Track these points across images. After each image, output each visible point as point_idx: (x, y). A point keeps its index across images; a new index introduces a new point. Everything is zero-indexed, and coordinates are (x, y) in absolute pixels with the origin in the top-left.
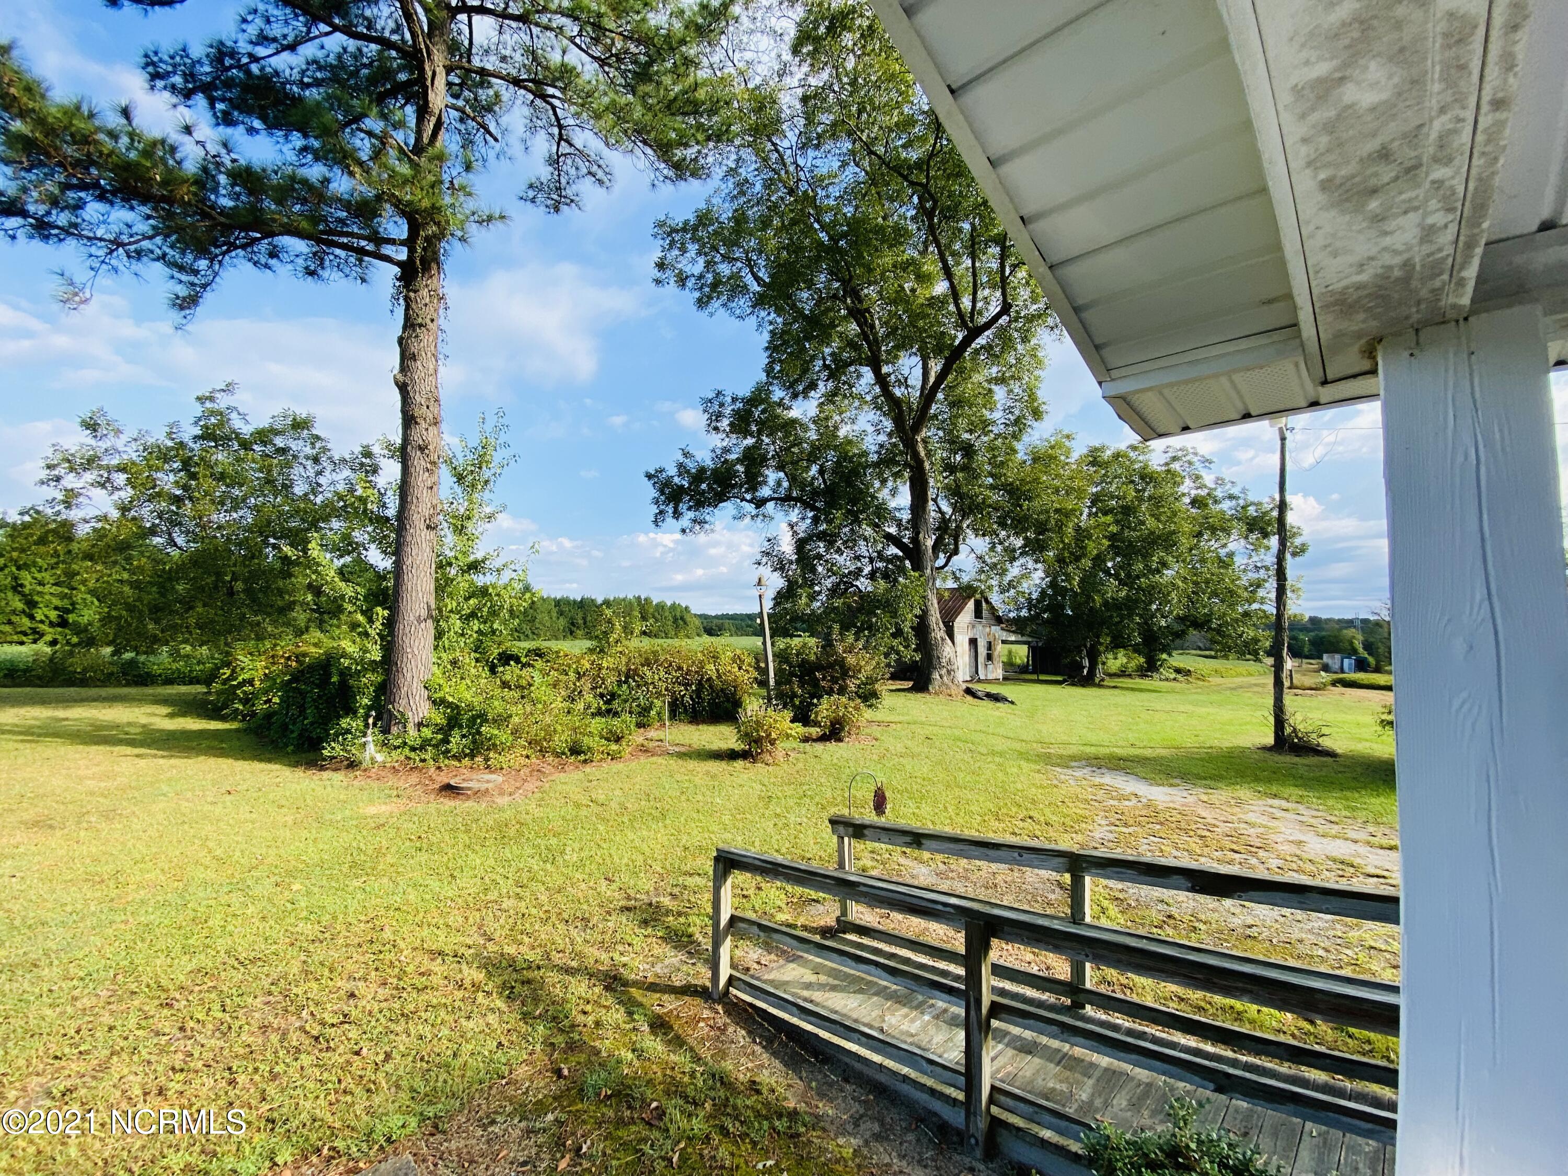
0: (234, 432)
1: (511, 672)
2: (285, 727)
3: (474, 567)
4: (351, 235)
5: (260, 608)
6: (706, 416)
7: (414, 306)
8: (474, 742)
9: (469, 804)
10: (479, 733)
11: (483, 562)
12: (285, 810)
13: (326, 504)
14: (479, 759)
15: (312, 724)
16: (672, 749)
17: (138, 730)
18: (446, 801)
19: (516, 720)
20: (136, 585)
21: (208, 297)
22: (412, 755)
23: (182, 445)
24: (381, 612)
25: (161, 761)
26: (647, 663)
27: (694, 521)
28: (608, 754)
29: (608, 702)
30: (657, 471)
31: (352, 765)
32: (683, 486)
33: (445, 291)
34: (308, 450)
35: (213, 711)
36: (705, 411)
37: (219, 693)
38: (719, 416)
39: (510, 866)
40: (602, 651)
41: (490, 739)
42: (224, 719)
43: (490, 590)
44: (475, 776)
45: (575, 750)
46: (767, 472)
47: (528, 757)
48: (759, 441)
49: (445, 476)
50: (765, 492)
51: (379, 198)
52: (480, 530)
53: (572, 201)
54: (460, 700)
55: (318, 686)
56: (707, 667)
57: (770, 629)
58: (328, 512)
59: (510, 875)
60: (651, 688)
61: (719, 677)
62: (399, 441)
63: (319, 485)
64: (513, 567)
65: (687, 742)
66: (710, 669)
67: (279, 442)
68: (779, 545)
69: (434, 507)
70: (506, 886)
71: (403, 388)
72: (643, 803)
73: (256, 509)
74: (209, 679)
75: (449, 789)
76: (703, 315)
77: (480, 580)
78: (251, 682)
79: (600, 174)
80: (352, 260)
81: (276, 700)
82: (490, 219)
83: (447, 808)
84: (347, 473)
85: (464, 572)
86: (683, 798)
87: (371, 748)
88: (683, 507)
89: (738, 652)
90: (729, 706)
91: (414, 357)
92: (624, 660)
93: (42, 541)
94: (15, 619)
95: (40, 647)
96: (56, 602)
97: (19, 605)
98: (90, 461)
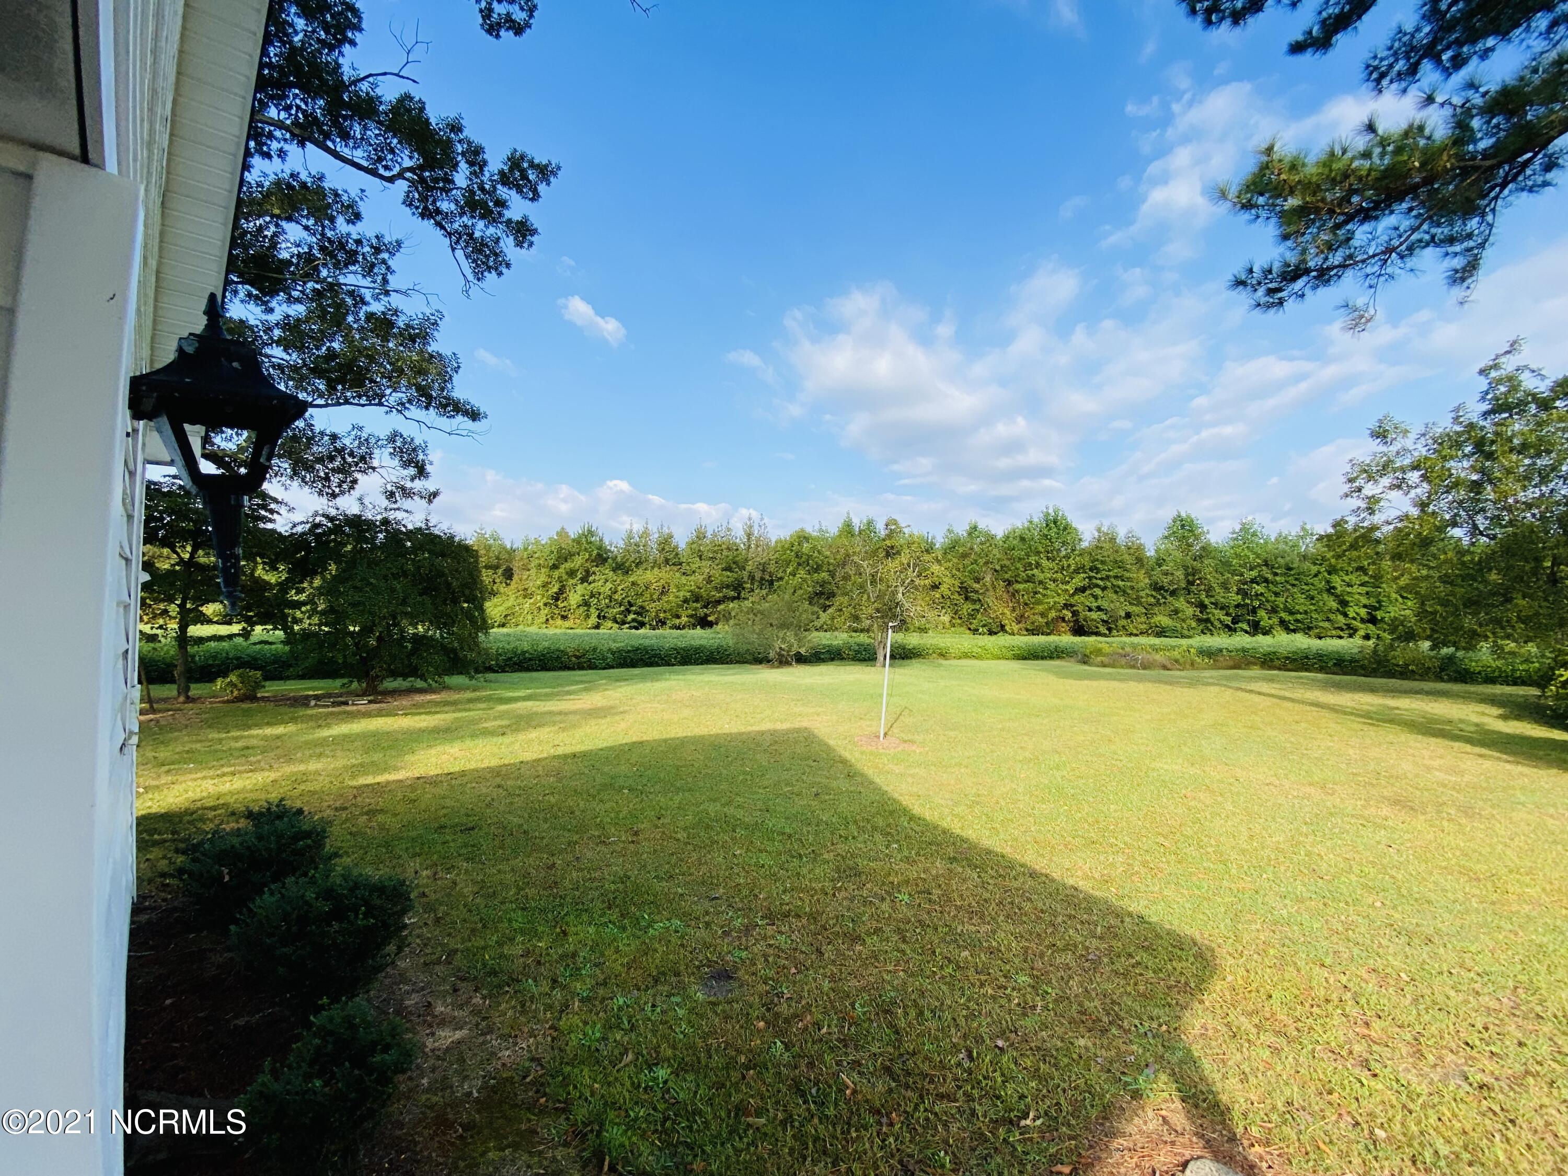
0: (1529, 394)
17: (1473, 728)
20: (1445, 579)
21: (1489, 254)
23: (1471, 426)
74: (1542, 681)
93: (1354, 546)
94: (1332, 617)
95: (1357, 641)
96: (1364, 600)
97: (1334, 605)
98: (1385, 467)
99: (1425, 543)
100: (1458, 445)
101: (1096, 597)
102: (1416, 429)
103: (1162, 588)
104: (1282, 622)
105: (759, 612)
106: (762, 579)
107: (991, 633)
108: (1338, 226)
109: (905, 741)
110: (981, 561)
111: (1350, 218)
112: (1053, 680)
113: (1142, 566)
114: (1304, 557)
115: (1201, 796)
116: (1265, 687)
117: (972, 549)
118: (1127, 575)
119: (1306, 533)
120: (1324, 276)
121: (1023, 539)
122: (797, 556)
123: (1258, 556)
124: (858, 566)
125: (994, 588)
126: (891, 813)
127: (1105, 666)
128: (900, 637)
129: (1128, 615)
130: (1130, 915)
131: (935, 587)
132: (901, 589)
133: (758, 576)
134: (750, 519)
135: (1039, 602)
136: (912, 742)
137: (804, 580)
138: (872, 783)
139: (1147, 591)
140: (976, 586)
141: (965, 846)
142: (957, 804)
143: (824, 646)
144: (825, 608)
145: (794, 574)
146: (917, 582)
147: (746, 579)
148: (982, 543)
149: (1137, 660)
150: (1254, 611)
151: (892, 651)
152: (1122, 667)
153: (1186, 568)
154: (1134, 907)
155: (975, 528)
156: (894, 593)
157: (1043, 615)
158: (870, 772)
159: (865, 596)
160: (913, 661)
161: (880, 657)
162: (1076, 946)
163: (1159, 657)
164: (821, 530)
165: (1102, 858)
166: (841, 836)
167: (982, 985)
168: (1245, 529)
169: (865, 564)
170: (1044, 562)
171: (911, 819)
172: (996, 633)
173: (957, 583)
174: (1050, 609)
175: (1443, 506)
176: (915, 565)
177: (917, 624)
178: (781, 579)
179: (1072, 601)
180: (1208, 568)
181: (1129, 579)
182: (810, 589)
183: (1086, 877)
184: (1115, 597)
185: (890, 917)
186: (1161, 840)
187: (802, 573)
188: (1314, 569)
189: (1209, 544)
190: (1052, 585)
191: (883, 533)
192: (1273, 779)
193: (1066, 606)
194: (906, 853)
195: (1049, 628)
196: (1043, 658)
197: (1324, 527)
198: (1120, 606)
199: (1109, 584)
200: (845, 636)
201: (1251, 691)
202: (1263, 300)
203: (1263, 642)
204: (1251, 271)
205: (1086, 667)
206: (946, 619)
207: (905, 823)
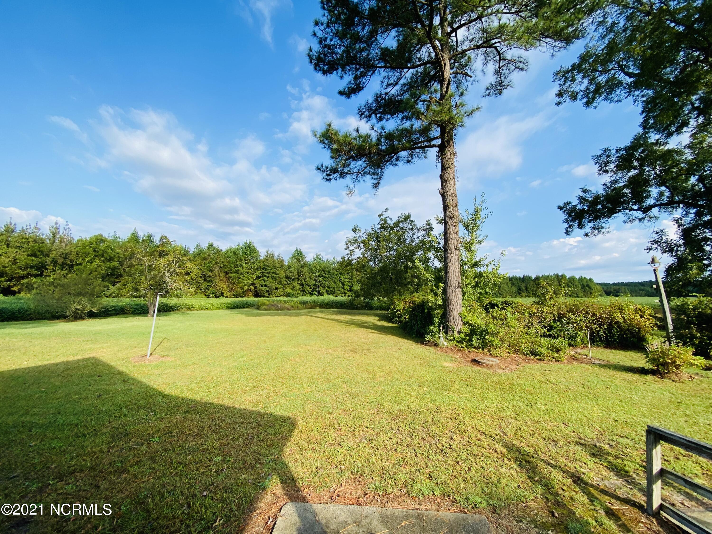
0: (389, 225)
1: (495, 312)
2: (411, 328)
3: (476, 264)
4: (421, 142)
5: (400, 284)
6: (597, 165)
7: (445, 161)
8: (483, 342)
9: (485, 370)
10: (485, 338)
11: (480, 262)
12: (416, 359)
13: (417, 245)
14: (486, 350)
15: (420, 327)
16: (595, 361)
17: (371, 324)
18: (475, 366)
19: (501, 334)
20: (367, 278)
21: (382, 181)
22: (458, 344)
23: (376, 232)
24: (441, 285)
25: (379, 335)
26: (571, 310)
27: (594, 228)
28: (553, 358)
29: (549, 330)
30: (565, 204)
31: (436, 345)
32: (584, 209)
33: (456, 150)
34: (410, 226)
35: (390, 320)
36: (596, 163)
37: (391, 314)
38: (607, 163)
39: (509, 403)
40: (542, 303)
41: (490, 342)
42: (393, 323)
43: (484, 274)
44: (485, 358)
45: (534, 353)
46: (650, 189)
47: (509, 353)
48: (642, 171)
49: (461, 228)
50: (650, 201)
51: (430, 124)
52: (476, 248)
53: (508, 85)
54: (474, 323)
55: (421, 313)
56: (615, 315)
57: (666, 291)
58: (418, 248)
59: (510, 407)
60: (575, 325)
61: (625, 321)
62: (443, 216)
63: (414, 239)
64: (493, 263)
65: (606, 359)
66: (618, 316)
67: (401, 225)
68: (666, 235)
69: (458, 241)
70: (509, 412)
71: (443, 195)
72: (580, 388)
73: (397, 250)
74: (387, 309)
75: (475, 362)
76: (591, 109)
77: (478, 270)
78: (399, 310)
79: (521, 65)
80: (421, 151)
81: (407, 317)
82: (473, 112)
83: (475, 370)
84: (422, 232)
85: (472, 267)
86: (608, 391)
87: (442, 339)
88: (585, 222)
89: (639, 306)
90: (635, 340)
91: (446, 182)
92: (556, 308)
93: (346, 266)
94: (340, 289)
95: (346, 297)
96: (349, 284)
97: (341, 285)
98: (355, 241)
99: (364, 266)
100: (372, 237)
101: (264, 281)
102: (363, 230)
103: (289, 278)
104: (327, 291)
105: (59, 284)
106: (63, 264)
107: (216, 297)
108: (346, 160)
109: (163, 356)
110: (214, 262)
111: (350, 158)
112: (243, 317)
113: (283, 269)
114: (334, 269)
115: (297, 359)
116: (320, 315)
117: (209, 256)
118: (277, 272)
119: (335, 260)
120: (342, 175)
121: (235, 253)
122: (95, 251)
123: (321, 267)
124: (140, 260)
125: (219, 275)
126: (151, 396)
127: (266, 310)
128: (164, 300)
129: (276, 289)
130: (267, 414)
131: (188, 274)
132: (167, 274)
133: (60, 261)
134: (56, 223)
135: (240, 283)
136: (168, 356)
137: (99, 266)
138: (140, 382)
139: (284, 279)
140: (210, 274)
141: (193, 403)
142: (191, 384)
143: (112, 307)
144: (114, 284)
145: (91, 262)
146: (177, 270)
147: (49, 263)
148: (214, 253)
149: (278, 307)
150: (319, 287)
151: (159, 308)
152: (273, 310)
153: (298, 270)
154: (268, 411)
155: (211, 246)
156: (163, 276)
157: (242, 288)
158: (139, 377)
159: (144, 278)
160: (172, 313)
161: (151, 312)
162: (244, 435)
163: (287, 305)
164: (115, 237)
165: (257, 393)
166: (116, 417)
167: (197, 469)
168: (317, 257)
169: (145, 259)
170: (244, 265)
171: (163, 397)
172: (219, 297)
173: (200, 272)
174: (245, 285)
175: (368, 255)
176: (177, 262)
177: (176, 293)
178: (80, 264)
179: (255, 282)
180: (305, 271)
181: (278, 274)
182: (103, 272)
183: (250, 403)
184: (272, 280)
185: (146, 452)
186: (281, 380)
187: (97, 261)
188: (336, 273)
189: (306, 261)
190: (246, 275)
191: (158, 243)
192: (320, 349)
193: (252, 284)
194: (159, 415)
195: (244, 294)
196: (240, 308)
197: (339, 259)
198: (273, 284)
199: (270, 275)
200: (128, 300)
201: (315, 317)
202: (325, 177)
203: (321, 298)
204: (322, 166)
205: (258, 311)
206: (193, 290)
207: (160, 400)
